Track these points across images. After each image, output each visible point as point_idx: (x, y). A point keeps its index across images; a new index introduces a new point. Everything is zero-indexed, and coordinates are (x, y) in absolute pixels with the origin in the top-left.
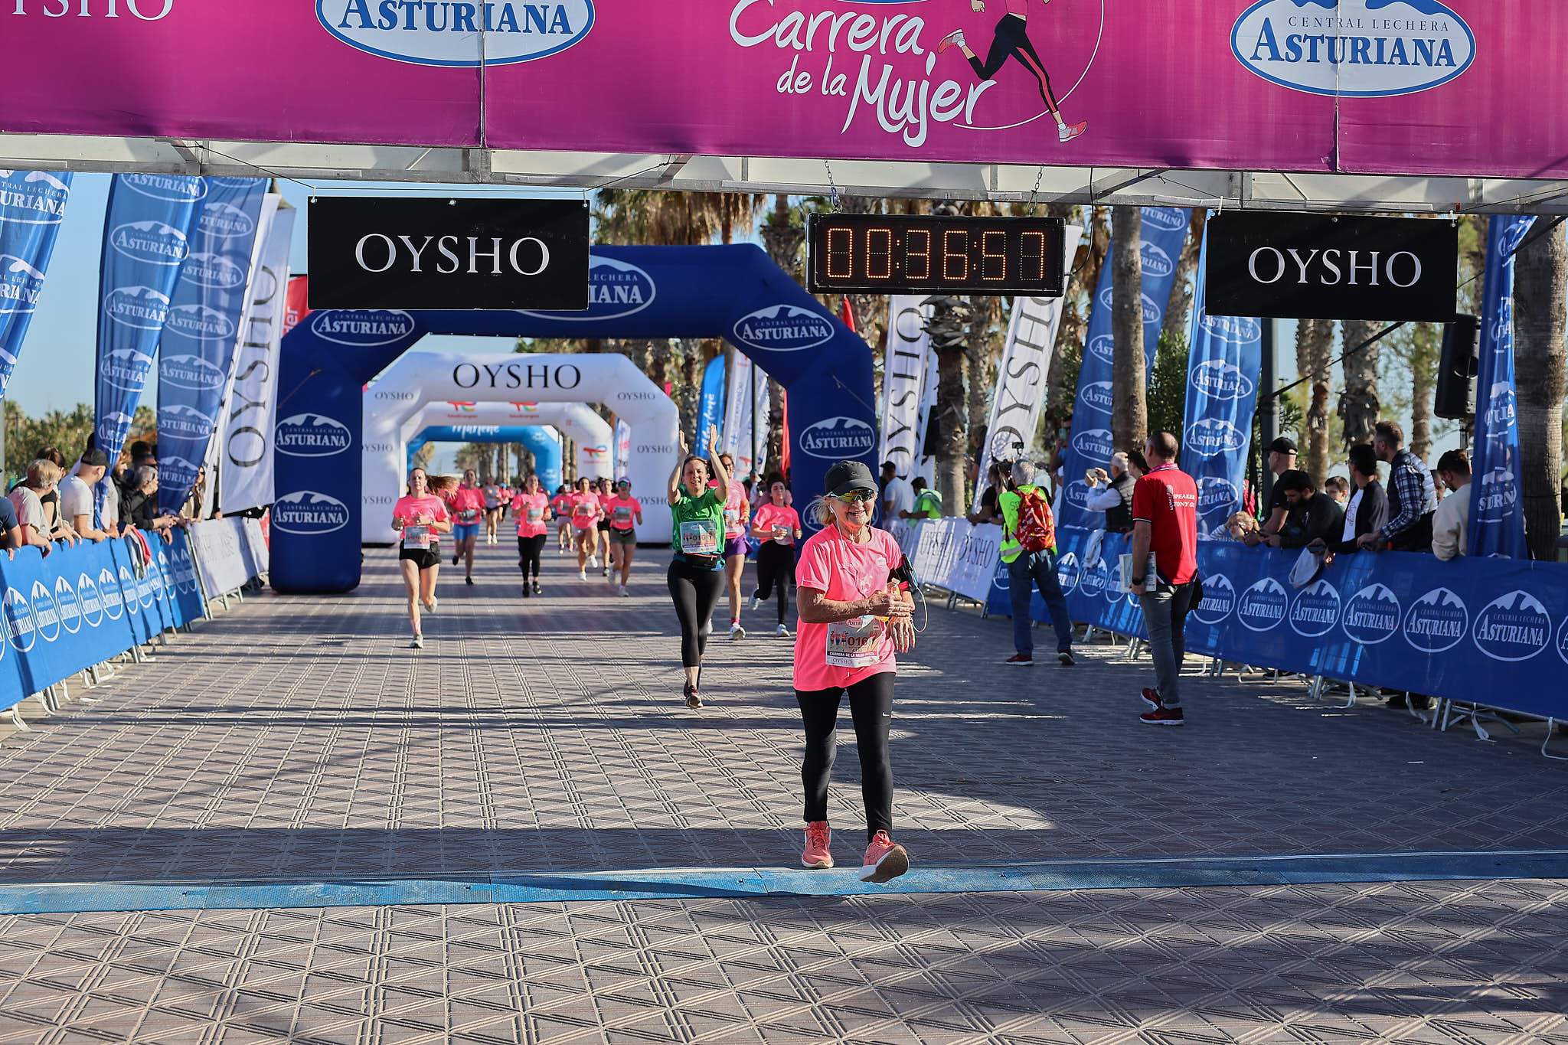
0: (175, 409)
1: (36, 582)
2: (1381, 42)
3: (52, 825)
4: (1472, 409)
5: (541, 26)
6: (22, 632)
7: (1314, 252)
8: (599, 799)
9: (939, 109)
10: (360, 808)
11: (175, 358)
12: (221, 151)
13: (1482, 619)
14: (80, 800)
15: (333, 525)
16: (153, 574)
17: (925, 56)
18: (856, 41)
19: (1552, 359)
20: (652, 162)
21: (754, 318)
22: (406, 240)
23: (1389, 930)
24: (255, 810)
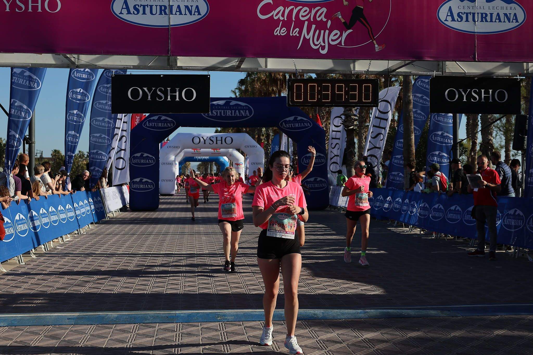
1: (42, 208)
2: (491, 14)
3: (32, 292)
4: (525, 147)
5: (190, 13)
6: (36, 225)
7: (469, 90)
8: (221, 283)
9: (332, 40)
10: (139, 286)
11: (95, 135)
12: (85, 59)
13: (530, 219)
14: (45, 283)
15: (150, 189)
16: (87, 205)
17: (327, 21)
18: (302, 16)
20: (234, 62)
21: (286, 121)
22: (145, 89)
23: (497, 335)
24: (102, 287)
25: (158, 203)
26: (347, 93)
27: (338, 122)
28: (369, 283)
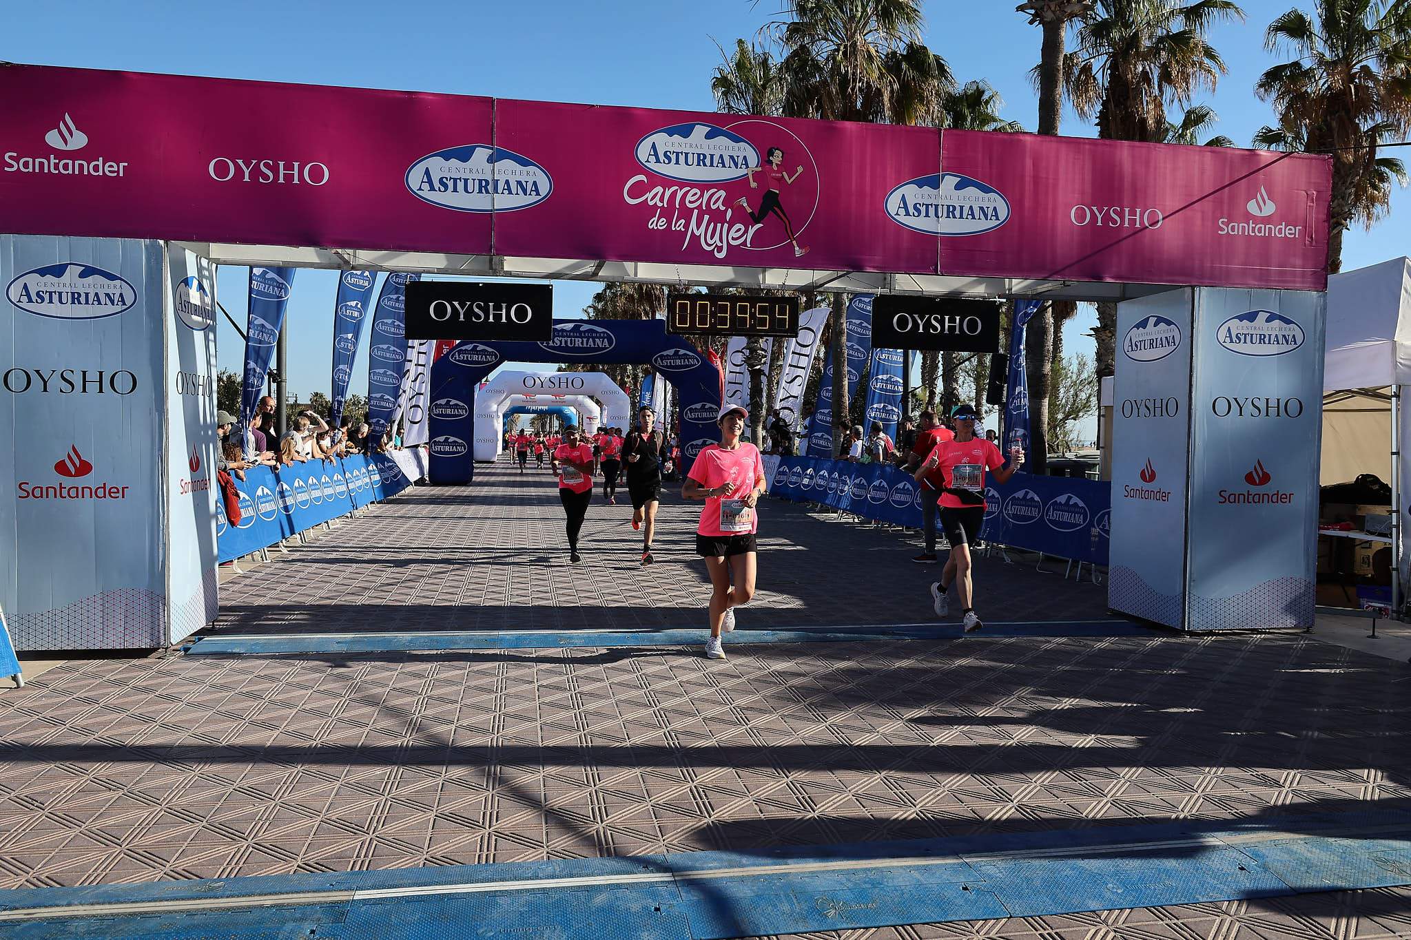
0: (378, 395)
2: (962, 207)
3: (282, 603)
4: (1005, 400)
5: (525, 191)
7: (927, 316)
8: (565, 591)
9: (733, 239)
10: (442, 595)
11: (377, 371)
12: (365, 256)
13: (1008, 502)
14: (301, 590)
15: (459, 452)
17: (726, 211)
18: (690, 202)
19: (1044, 376)
20: (589, 266)
21: (663, 355)
22: (456, 304)
23: (960, 666)
24: (389, 596)
25: (472, 474)
26: (753, 316)
27: (739, 358)
28: (781, 591)
